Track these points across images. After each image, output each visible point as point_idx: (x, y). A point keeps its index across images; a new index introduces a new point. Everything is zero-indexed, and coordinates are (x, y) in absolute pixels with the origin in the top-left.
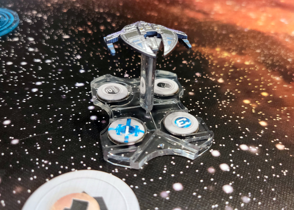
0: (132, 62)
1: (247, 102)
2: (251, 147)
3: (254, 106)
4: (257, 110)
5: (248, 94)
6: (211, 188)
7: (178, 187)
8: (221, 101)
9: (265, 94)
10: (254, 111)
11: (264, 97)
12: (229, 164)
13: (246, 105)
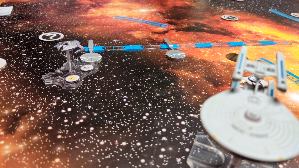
1: (195, 96)
2: (195, 115)
3: (198, 98)
4: (199, 100)
5: (196, 93)
6: (177, 130)
7: (164, 130)
8: (183, 96)
9: (204, 93)
10: (197, 101)
11: (203, 94)
12: (185, 121)
13: (194, 98)
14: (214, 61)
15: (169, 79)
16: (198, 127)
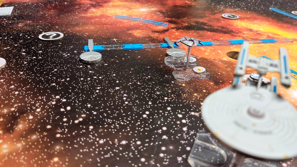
0: (141, 77)
1: (195, 94)
2: (196, 113)
3: (199, 97)
4: (200, 98)
5: (196, 91)
6: (178, 129)
8: (183, 94)
9: (204, 91)
10: (198, 99)
11: (204, 92)
12: (186, 120)
13: (195, 96)
14: (214, 59)
15: (170, 77)
16: (199, 125)
